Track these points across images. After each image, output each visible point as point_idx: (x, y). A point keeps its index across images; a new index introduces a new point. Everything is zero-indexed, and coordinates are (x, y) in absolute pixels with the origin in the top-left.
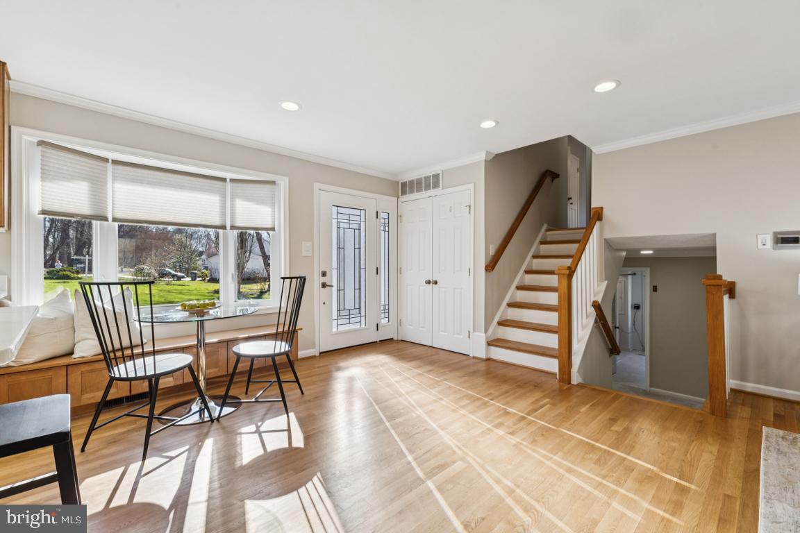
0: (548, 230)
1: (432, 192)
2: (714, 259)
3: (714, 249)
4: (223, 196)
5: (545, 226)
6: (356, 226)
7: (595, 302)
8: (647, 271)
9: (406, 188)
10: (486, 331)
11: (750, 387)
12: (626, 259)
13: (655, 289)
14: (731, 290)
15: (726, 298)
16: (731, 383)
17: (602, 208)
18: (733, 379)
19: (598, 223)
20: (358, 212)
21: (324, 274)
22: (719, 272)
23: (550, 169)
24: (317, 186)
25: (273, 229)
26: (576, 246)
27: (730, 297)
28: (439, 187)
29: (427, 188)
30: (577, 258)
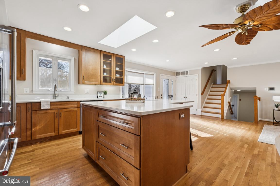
0: (213, 84)
1: (186, 75)
2: (256, 92)
3: (256, 90)
4: (143, 77)
5: (212, 84)
6: (167, 84)
7: (229, 102)
8: (238, 95)
9: (177, 74)
10: (201, 109)
11: (263, 119)
12: (234, 92)
13: (240, 100)
14: (259, 99)
15: (258, 101)
16: (259, 119)
17: (230, 80)
18: (260, 118)
19: (229, 84)
20: (167, 80)
21: (162, 95)
22: (257, 95)
23: (214, 69)
24: (161, 74)
25: (153, 85)
26: (224, 89)
27: (259, 101)
28: (188, 74)
29: (184, 74)
30: (225, 92)
